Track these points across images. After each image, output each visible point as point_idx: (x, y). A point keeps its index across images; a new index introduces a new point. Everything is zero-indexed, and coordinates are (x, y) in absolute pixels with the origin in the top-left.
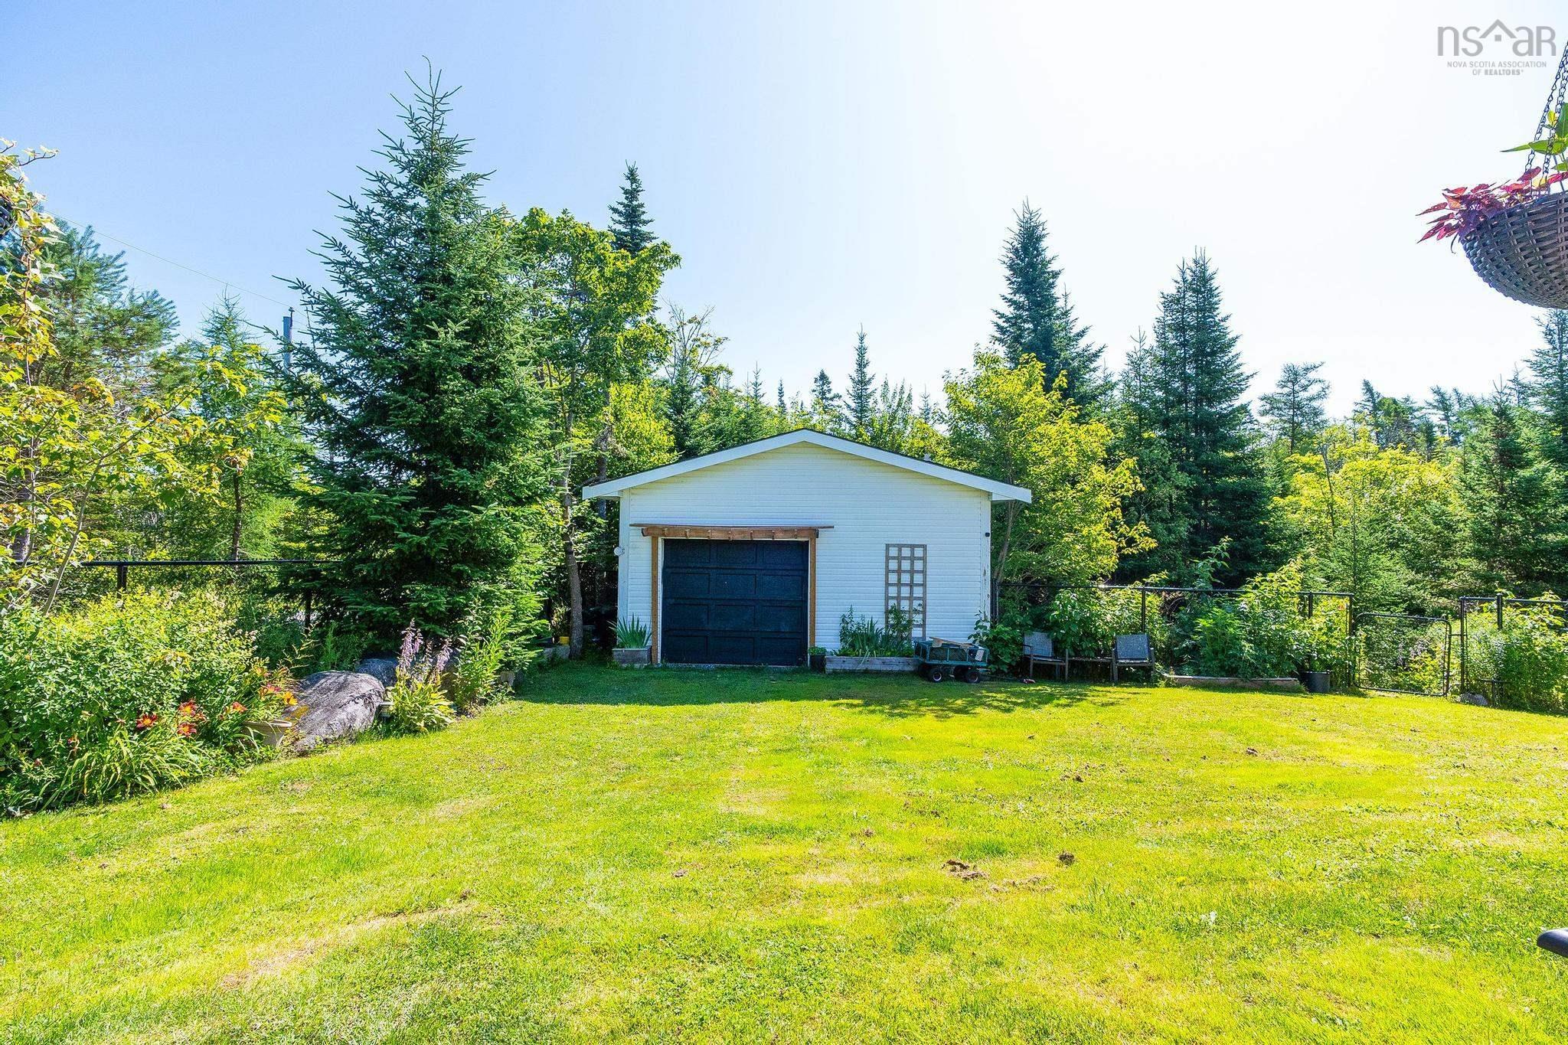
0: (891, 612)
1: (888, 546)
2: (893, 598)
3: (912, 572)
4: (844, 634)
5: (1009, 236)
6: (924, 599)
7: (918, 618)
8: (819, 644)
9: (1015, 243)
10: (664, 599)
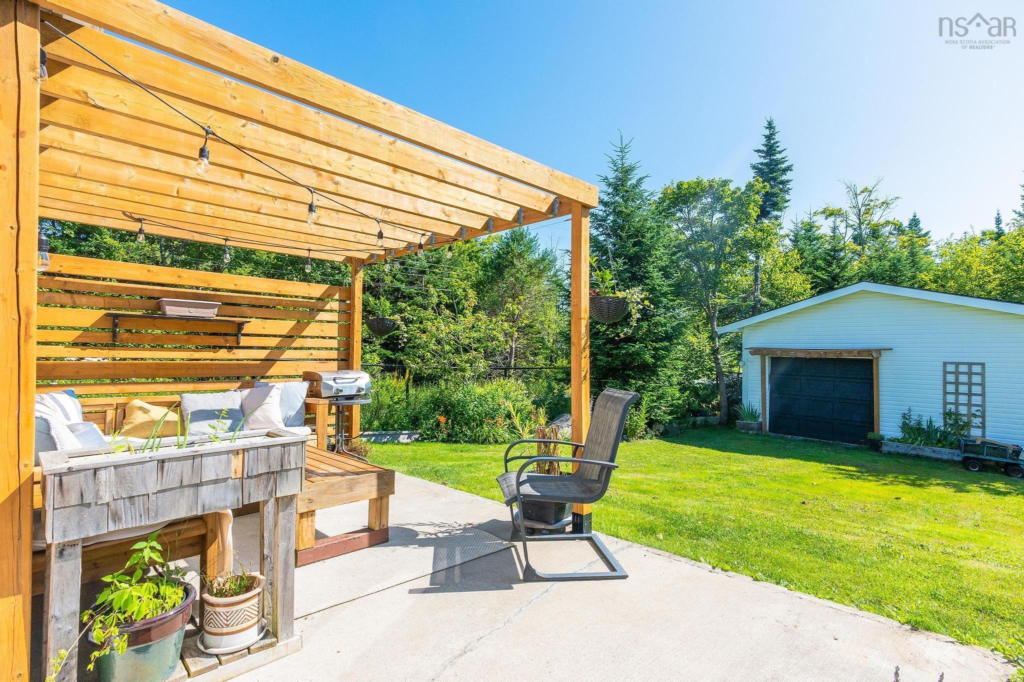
0: (949, 414)
1: (945, 364)
2: (951, 403)
3: (969, 384)
4: (905, 427)
6: (982, 406)
7: (977, 421)
8: (881, 433)
10: (771, 393)
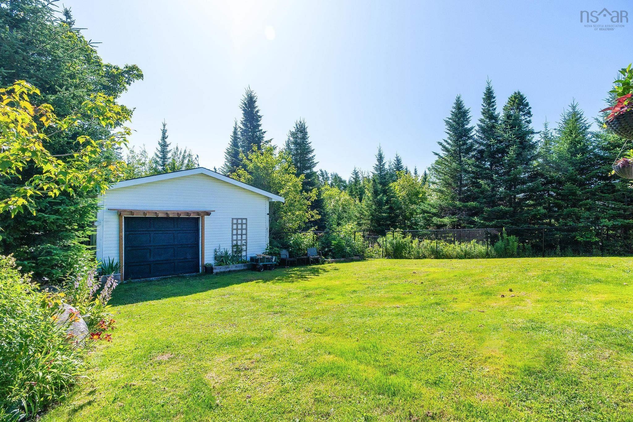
0: (234, 246)
1: (233, 219)
2: (235, 240)
3: (242, 229)
4: (215, 258)
5: (243, 98)
6: (246, 240)
7: (244, 247)
8: (205, 262)
9: (245, 101)
10: (125, 247)
